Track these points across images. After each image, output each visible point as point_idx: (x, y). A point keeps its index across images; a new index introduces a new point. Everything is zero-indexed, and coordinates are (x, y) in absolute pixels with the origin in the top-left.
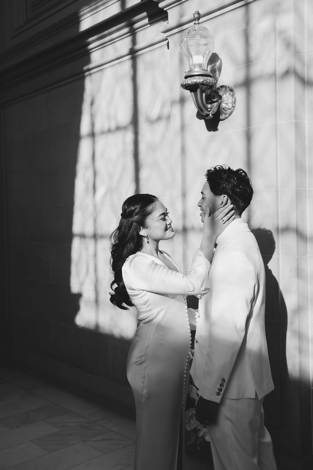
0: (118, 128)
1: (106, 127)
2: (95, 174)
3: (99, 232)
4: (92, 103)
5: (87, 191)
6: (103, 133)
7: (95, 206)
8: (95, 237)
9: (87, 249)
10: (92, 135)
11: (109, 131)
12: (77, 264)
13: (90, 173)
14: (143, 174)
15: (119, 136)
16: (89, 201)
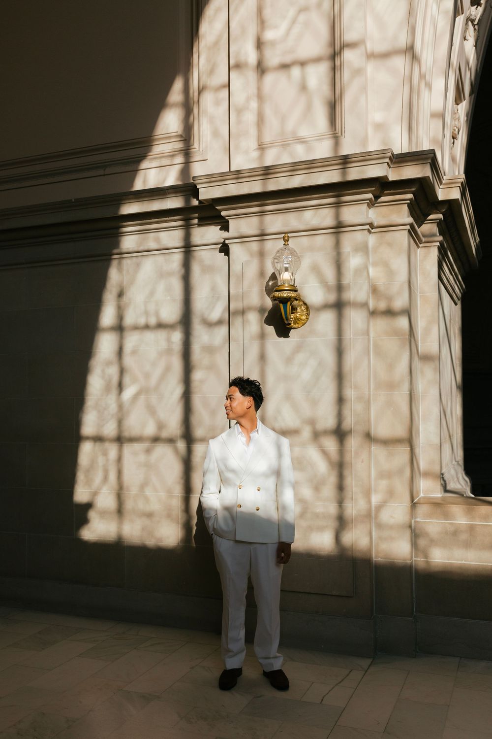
0: (160, 326)
1: (142, 321)
2: (122, 371)
3: (126, 434)
4: (120, 295)
5: (107, 389)
6: (136, 328)
7: (120, 407)
8: (120, 440)
9: (105, 454)
10: (119, 328)
11: (147, 327)
12: (88, 471)
13: (113, 371)
14: (197, 376)
15: (162, 335)
16: (111, 401)
